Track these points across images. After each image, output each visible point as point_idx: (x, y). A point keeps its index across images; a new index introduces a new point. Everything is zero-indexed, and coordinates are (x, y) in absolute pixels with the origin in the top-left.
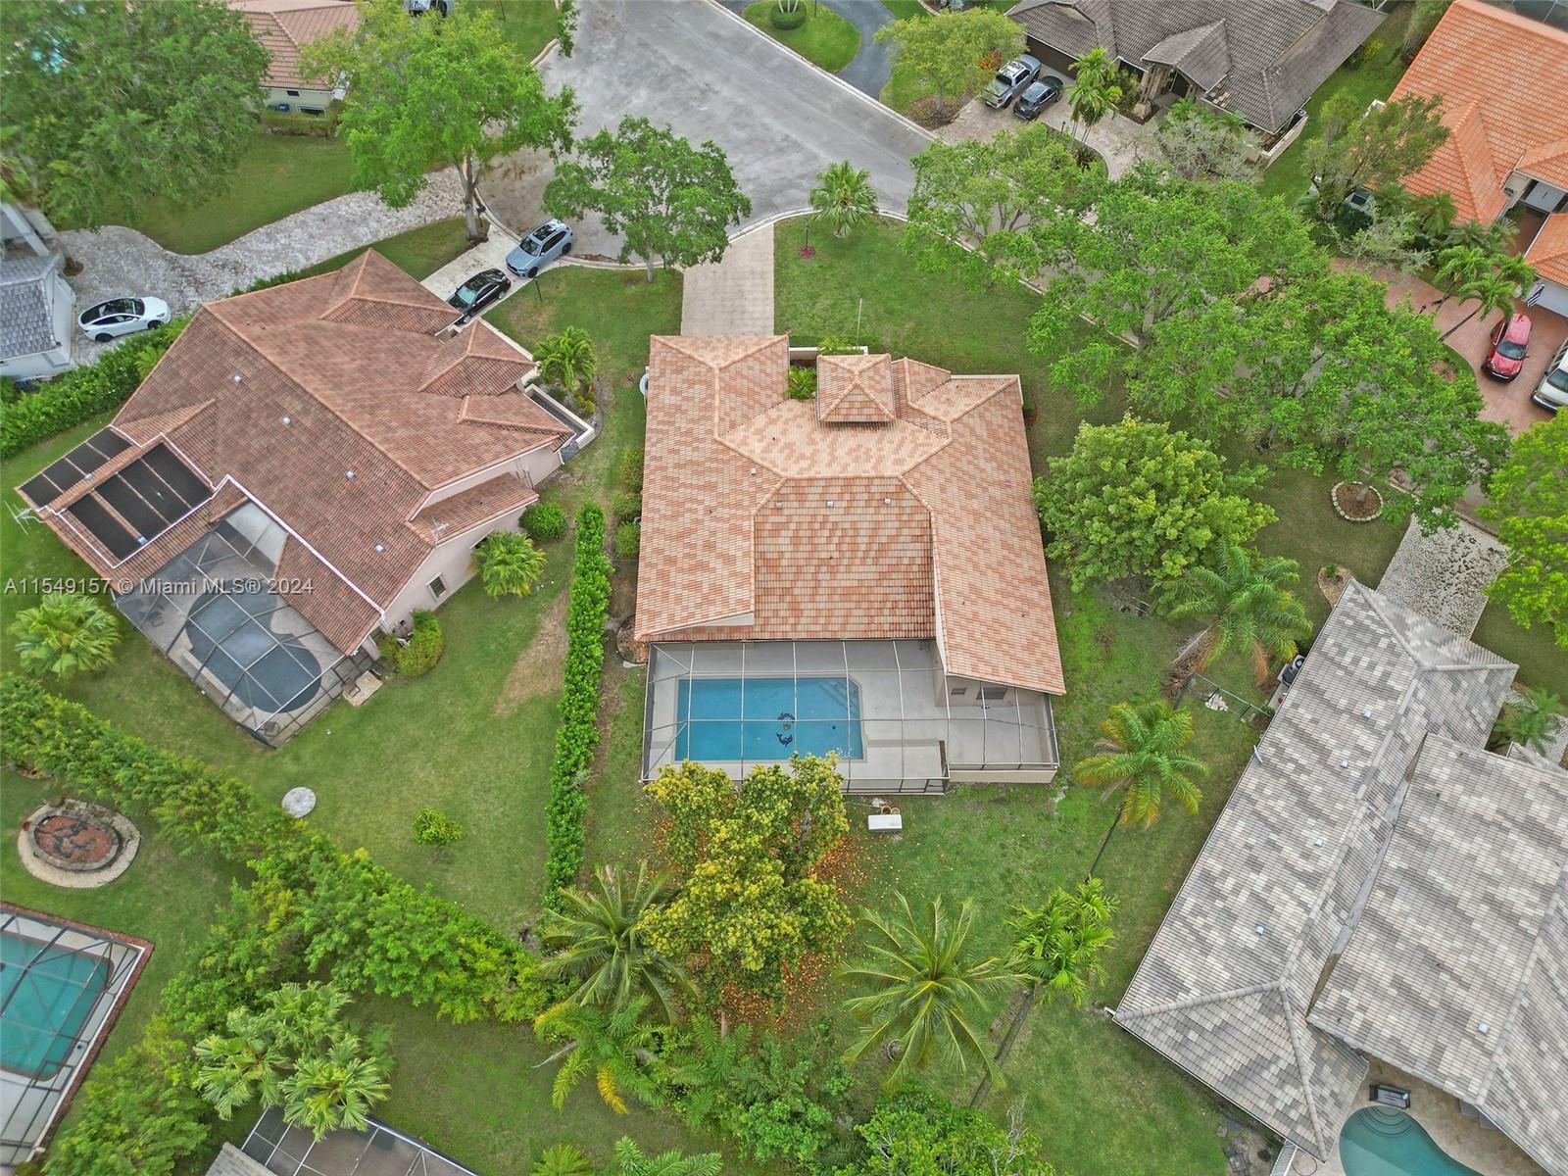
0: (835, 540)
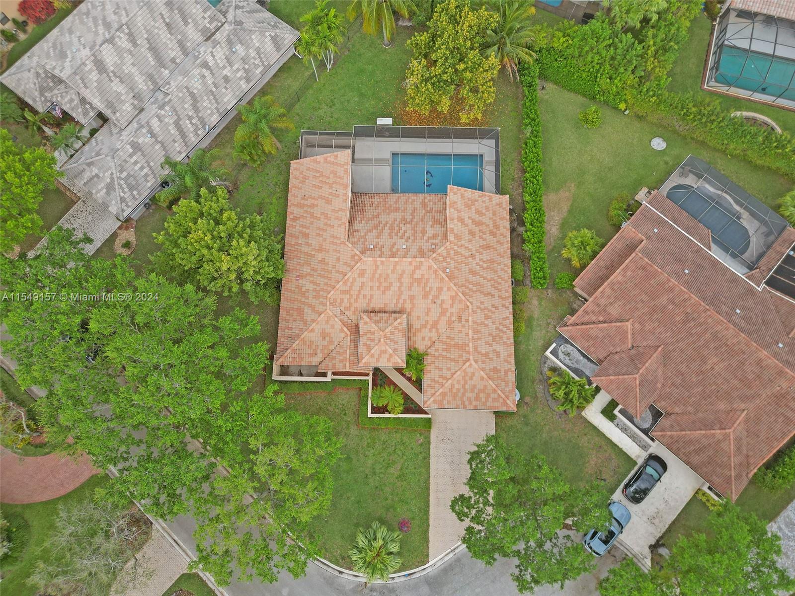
0: (402, 232)
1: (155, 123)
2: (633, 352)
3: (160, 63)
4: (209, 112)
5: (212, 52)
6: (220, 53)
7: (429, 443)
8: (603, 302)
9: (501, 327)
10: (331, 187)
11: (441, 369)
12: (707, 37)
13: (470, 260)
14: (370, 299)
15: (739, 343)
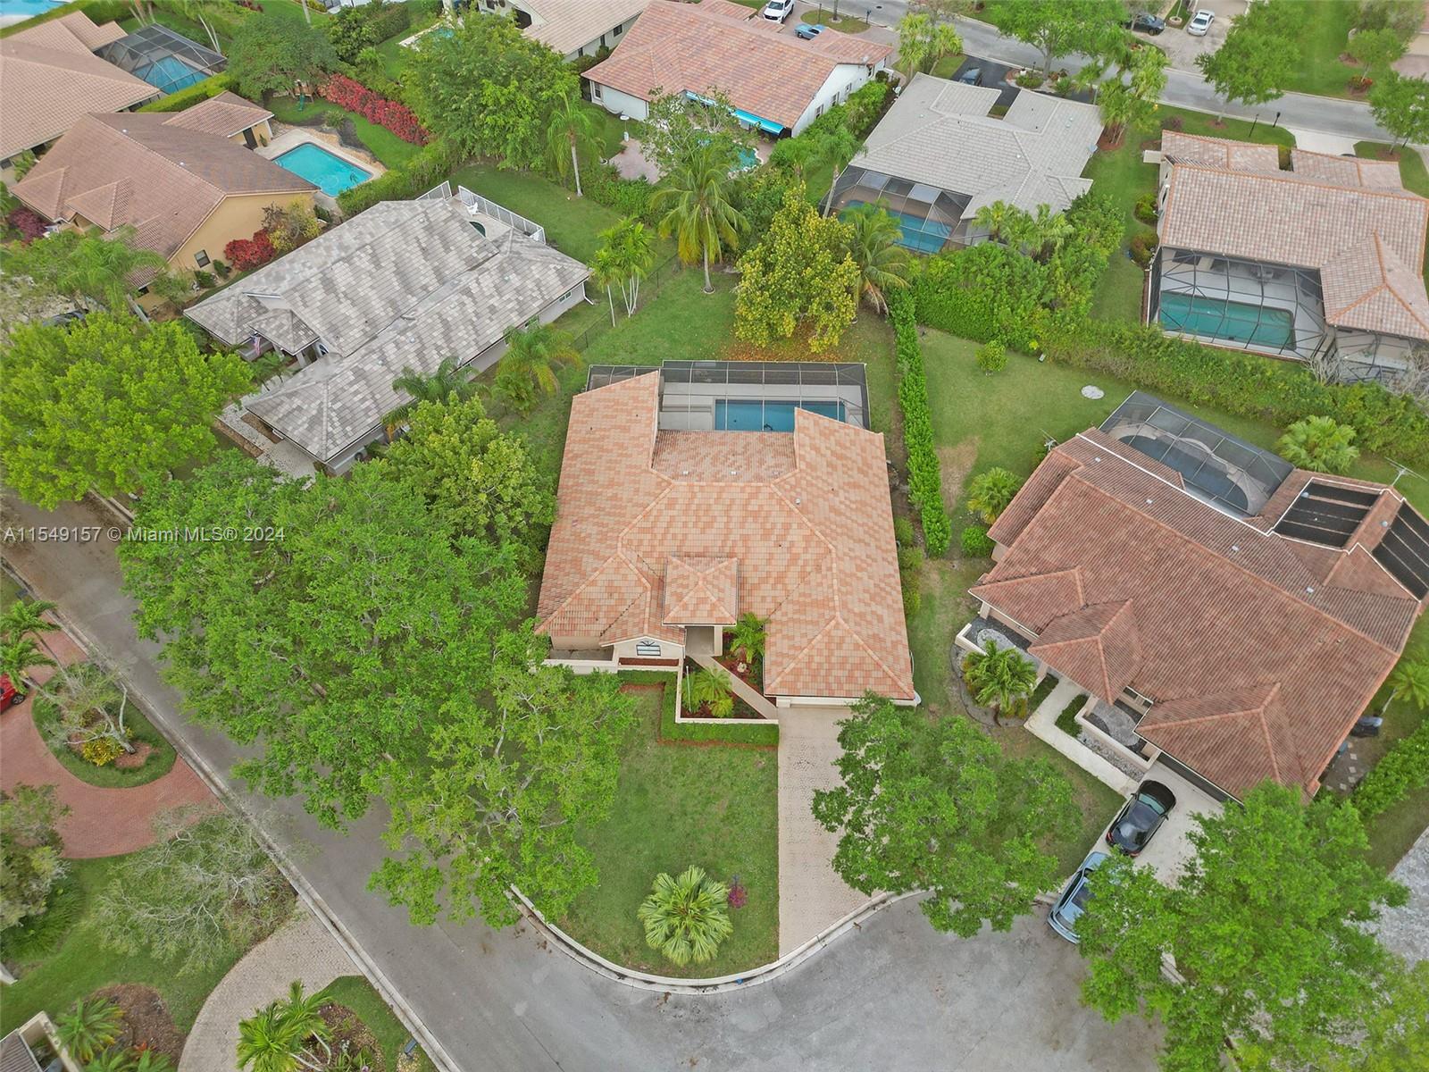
0: (730, 461)
1: (390, 350)
2: (1089, 611)
3: (408, 288)
4: (465, 343)
5: (477, 279)
6: (488, 281)
7: (776, 768)
8: (1032, 546)
9: (883, 585)
10: (629, 413)
11: (791, 638)
12: (1140, 283)
13: (831, 496)
14: (683, 541)
15: (1244, 583)
